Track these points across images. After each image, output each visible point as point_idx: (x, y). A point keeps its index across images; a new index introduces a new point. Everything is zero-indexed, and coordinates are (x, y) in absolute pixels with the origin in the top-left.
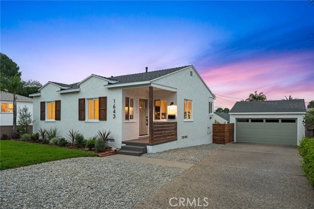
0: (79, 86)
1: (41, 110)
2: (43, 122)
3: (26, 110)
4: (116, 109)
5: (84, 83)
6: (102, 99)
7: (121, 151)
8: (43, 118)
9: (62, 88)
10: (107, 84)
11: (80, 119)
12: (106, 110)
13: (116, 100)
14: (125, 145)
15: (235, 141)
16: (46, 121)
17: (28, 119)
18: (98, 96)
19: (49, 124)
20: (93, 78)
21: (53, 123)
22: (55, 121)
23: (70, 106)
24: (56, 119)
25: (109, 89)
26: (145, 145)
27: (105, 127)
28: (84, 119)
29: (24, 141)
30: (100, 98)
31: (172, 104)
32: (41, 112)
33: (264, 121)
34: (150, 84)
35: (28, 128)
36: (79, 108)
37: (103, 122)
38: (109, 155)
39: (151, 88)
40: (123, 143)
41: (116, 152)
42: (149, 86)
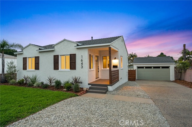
0: (54, 46)
1: (23, 63)
2: (25, 71)
3: (12, 63)
4: (83, 62)
5: (58, 45)
6: (72, 55)
7: (90, 90)
8: (25, 68)
9: (40, 48)
10: (76, 45)
11: (55, 69)
12: (75, 62)
13: (83, 56)
14: (90, 86)
15: (137, 79)
16: (27, 70)
17: (14, 69)
18: (69, 54)
19: (30, 73)
20: (65, 41)
21: (33, 72)
22: (35, 70)
23: (47, 60)
24: (36, 69)
25: (78, 48)
26: (107, 86)
27: (75, 74)
28: (58, 69)
29: (12, 84)
30: (70, 55)
31: (115, 58)
32: (23, 64)
33: (152, 68)
34: (109, 45)
35: (14, 75)
36: (54, 62)
37: (73, 71)
38: (84, 94)
39: (110, 48)
40: (89, 84)
41: (87, 91)
42: (108, 47)
